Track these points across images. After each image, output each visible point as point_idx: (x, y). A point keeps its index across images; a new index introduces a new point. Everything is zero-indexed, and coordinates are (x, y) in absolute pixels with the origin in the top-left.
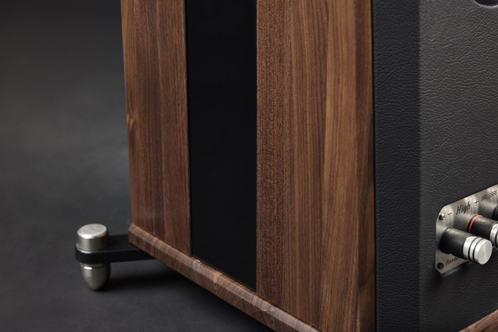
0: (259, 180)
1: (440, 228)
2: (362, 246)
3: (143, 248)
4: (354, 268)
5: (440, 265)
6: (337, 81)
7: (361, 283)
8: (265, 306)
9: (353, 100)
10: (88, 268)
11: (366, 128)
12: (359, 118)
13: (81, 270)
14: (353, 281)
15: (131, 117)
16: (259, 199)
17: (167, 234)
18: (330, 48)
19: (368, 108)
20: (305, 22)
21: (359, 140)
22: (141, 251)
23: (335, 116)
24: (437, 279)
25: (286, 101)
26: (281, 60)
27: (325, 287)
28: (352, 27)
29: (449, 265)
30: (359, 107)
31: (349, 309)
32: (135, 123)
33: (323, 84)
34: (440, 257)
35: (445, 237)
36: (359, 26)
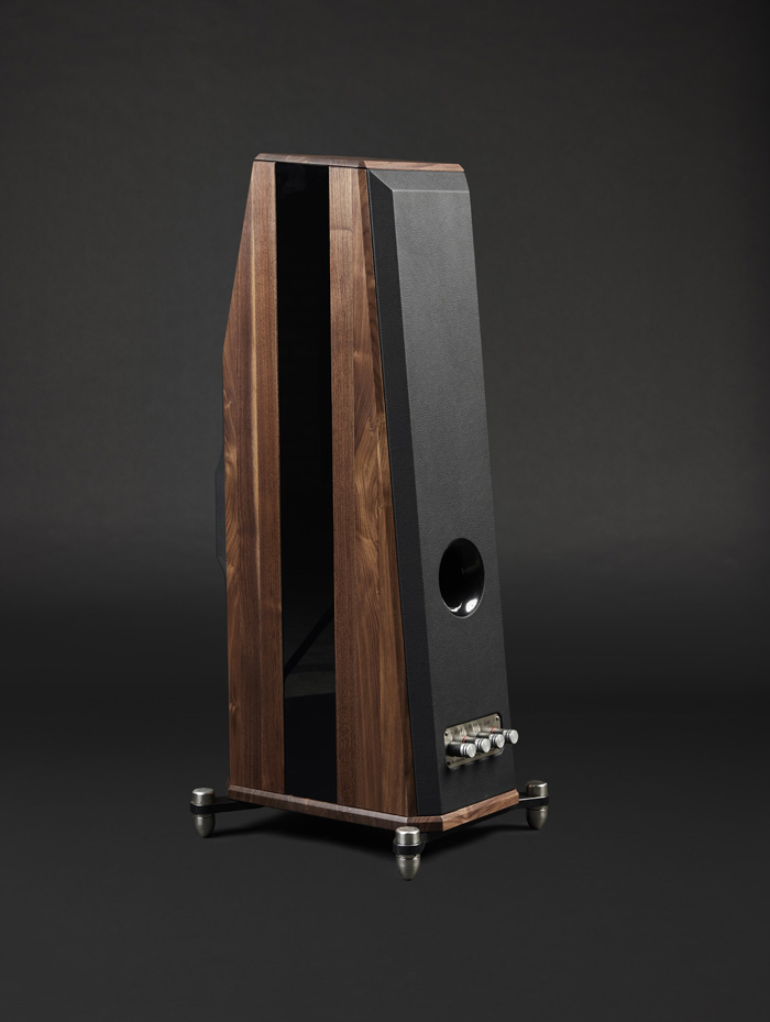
0: (338, 727)
1: (446, 743)
2: (405, 750)
3: (243, 799)
4: (401, 765)
5: (449, 763)
6: (386, 661)
7: (406, 773)
8: (345, 809)
9: (395, 670)
10: (200, 819)
11: (403, 684)
12: (399, 679)
13: (194, 821)
14: (401, 773)
15: (234, 705)
16: (338, 739)
17: (264, 784)
18: (381, 643)
19: (403, 673)
20: (365, 631)
21: (400, 691)
22: (241, 802)
23: (386, 680)
24: (448, 771)
25: (355, 676)
26: (351, 653)
27: (385, 783)
28: (393, 631)
29: (454, 764)
30: (399, 673)
31: (400, 791)
32: (237, 708)
33: (377, 663)
34: (449, 759)
35: (449, 746)
36: (397, 630)
